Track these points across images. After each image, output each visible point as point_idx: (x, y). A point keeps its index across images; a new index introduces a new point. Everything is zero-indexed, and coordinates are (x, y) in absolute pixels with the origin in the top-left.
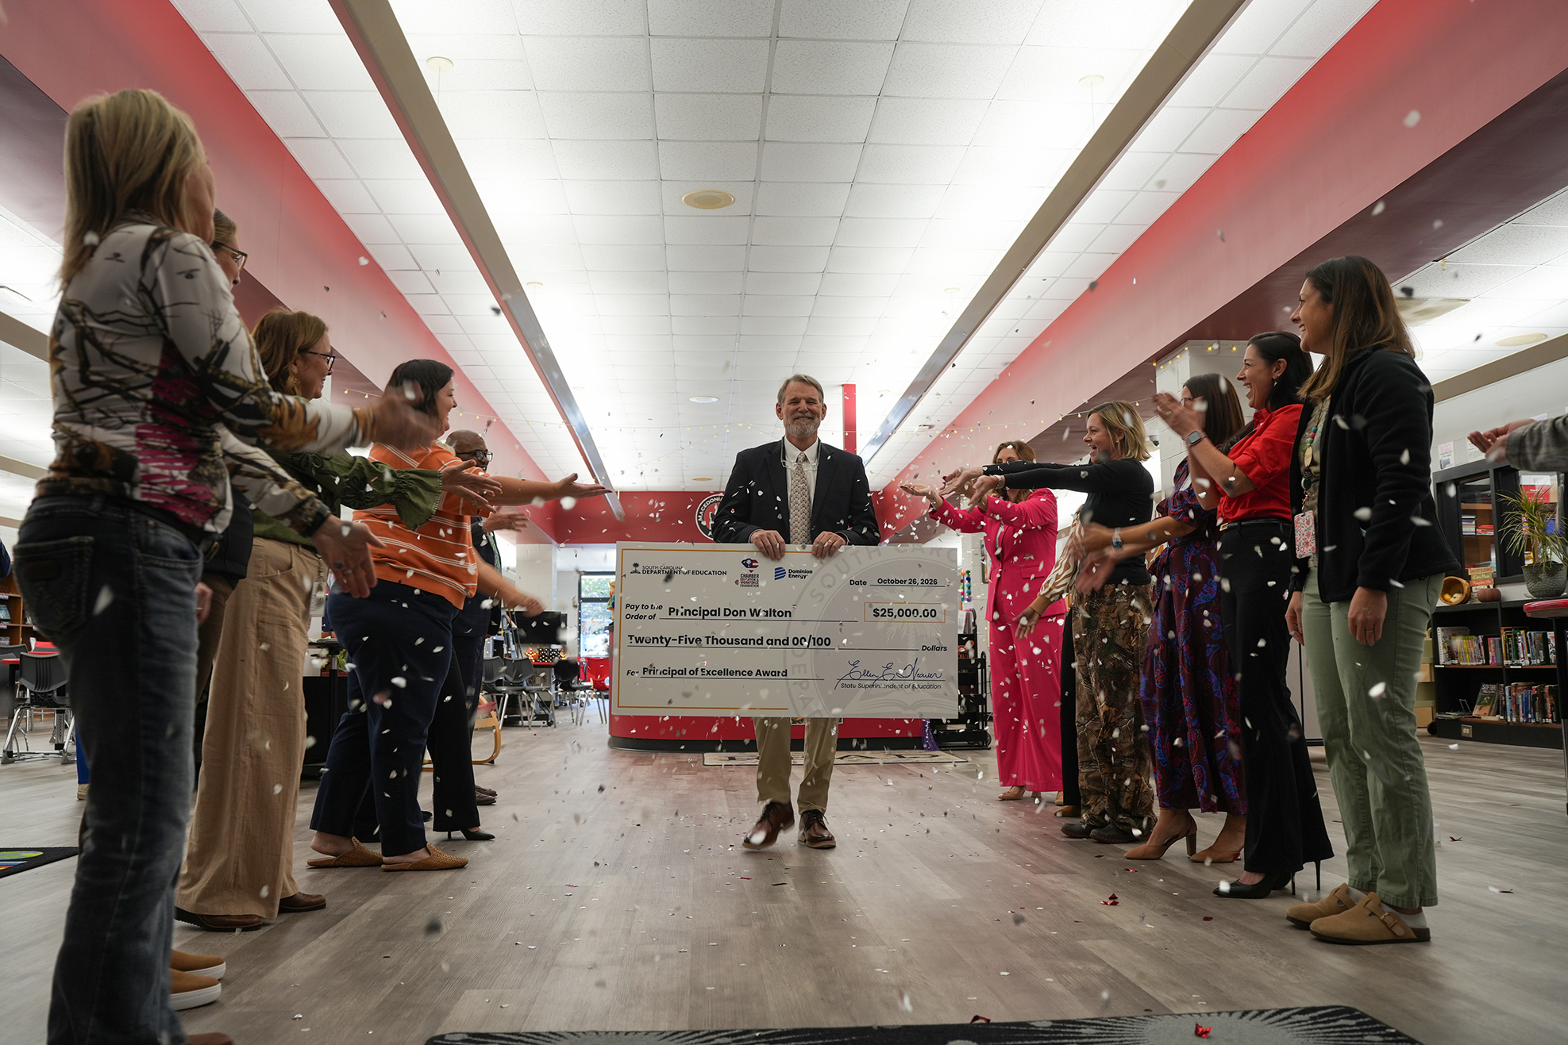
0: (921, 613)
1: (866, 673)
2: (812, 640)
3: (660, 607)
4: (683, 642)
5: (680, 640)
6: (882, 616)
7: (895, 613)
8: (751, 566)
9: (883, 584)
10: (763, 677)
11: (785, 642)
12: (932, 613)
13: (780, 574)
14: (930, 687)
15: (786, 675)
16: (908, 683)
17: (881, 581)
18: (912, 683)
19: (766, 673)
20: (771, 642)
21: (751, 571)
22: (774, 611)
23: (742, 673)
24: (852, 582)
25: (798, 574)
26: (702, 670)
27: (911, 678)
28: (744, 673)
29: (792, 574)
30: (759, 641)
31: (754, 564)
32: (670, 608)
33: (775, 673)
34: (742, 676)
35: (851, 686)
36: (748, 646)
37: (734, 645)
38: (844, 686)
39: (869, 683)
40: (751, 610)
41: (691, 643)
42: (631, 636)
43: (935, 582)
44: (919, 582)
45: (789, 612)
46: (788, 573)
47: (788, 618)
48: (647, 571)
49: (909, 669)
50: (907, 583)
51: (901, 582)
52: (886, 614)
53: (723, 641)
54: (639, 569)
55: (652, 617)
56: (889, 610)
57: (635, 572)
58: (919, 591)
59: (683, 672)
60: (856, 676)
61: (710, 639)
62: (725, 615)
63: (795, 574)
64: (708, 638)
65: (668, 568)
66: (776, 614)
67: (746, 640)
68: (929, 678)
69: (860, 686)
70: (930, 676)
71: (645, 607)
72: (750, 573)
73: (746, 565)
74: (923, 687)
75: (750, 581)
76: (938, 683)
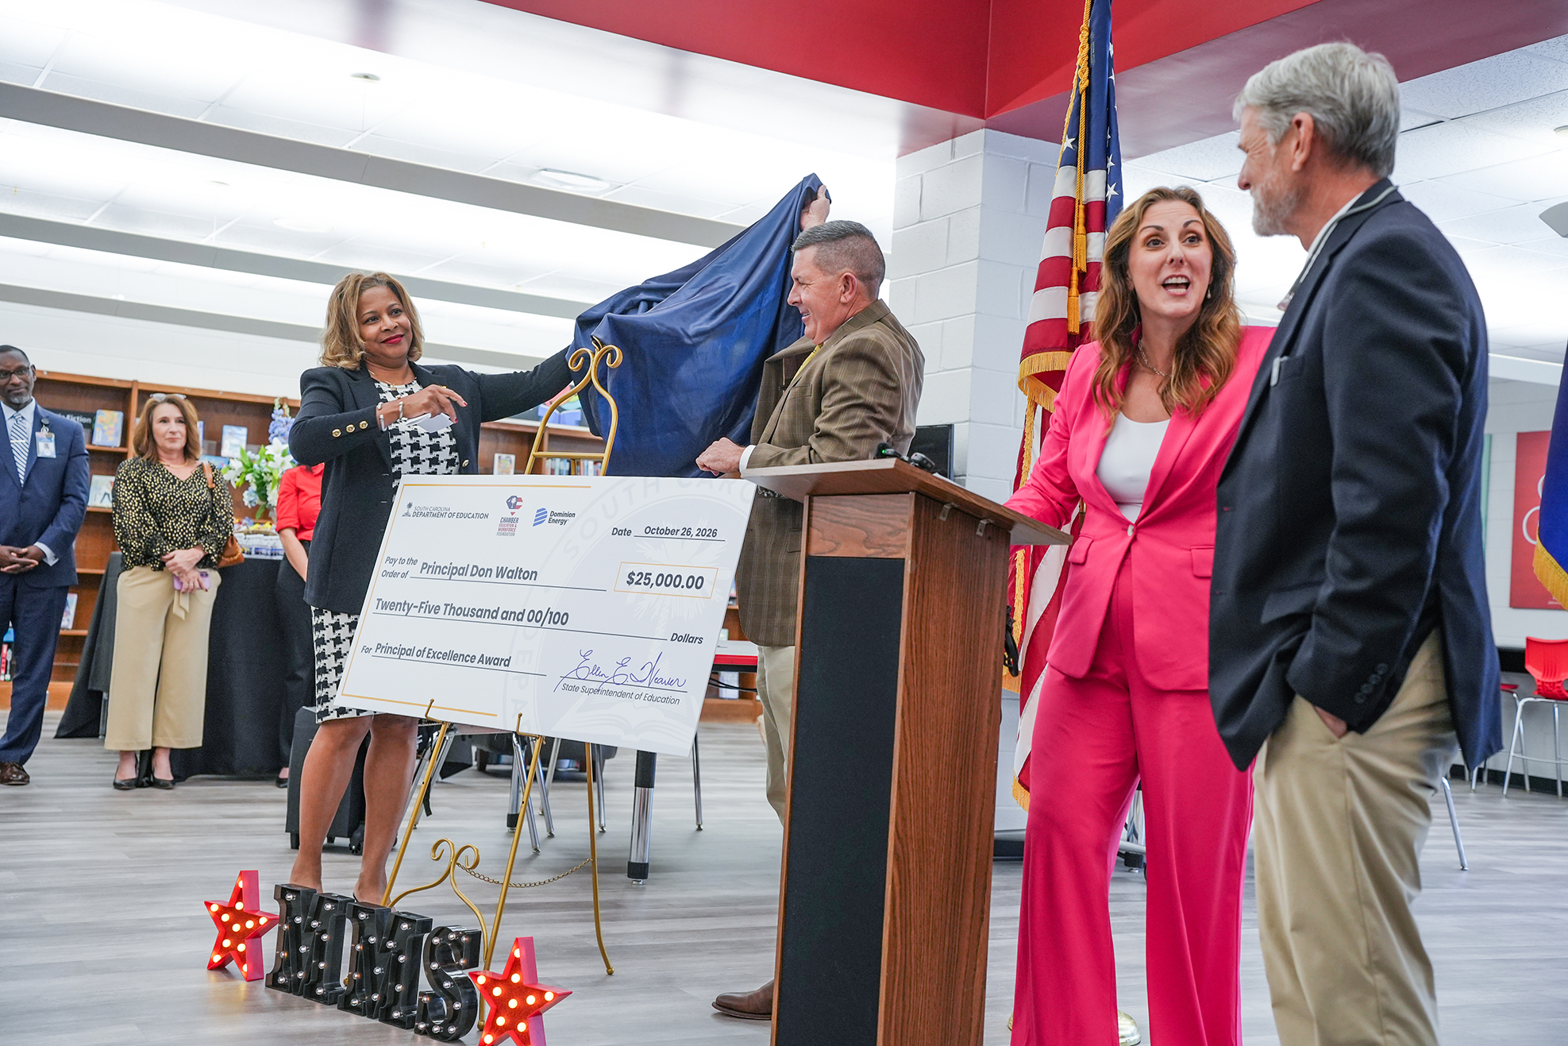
0: (684, 583)
1: (596, 671)
2: (549, 615)
3: (415, 562)
4: (422, 610)
5: (421, 607)
6: (637, 583)
7: (653, 579)
8: (516, 507)
9: (650, 534)
10: (484, 666)
11: (519, 616)
12: (696, 582)
13: (541, 516)
14: (666, 700)
15: (508, 666)
16: (639, 691)
17: (649, 530)
18: (645, 691)
19: (489, 661)
20: (507, 615)
21: (513, 514)
22: (521, 571)
23: (464, 657)
24: (617, 532)
25: (559, 518)
26: (430, 649)
27: (646, 683)
28: (468, 658)
29: (553, 517)
30: (493, 614)
31: (518, 504)
32: (424, 564)
33: (497, 661)
34: (464, 663)
35: (576, 689)
36: (481, 619)
37: (469, 618)
38: (566, 687)
39: (595, 686)
40: (498, 567)
41: (429, 612)
42: (379, 600)
43: (714, 533)
44: (694, 532)
45: (536, 572)
46: (549, 517)
47: (532, 582)
48: (416, 514)
49: (649, 667)
50: (679, 533)
51: (673, 532)
52: (642, 581)
53: (459, 611)
54: (411, 511)
55: (404, 575)
56: (647, 574)
57: (407, 514)
58: (693, 545)
59: (409, 652)
60: (582, 673)
61: (449, 607)
62: (472, 575)
63: (555, 518)
64: (447, 605)
65: (436, 509)
66: (522, 574)
67: (482, 610)
68: (668, 687)
69: (584, 691)
70: (670, 683)
71: (402, 561)
72: (511, 516)
73: (510, 505)
74: (657, 700)
75: (508, 525)
76: (676, 695)
